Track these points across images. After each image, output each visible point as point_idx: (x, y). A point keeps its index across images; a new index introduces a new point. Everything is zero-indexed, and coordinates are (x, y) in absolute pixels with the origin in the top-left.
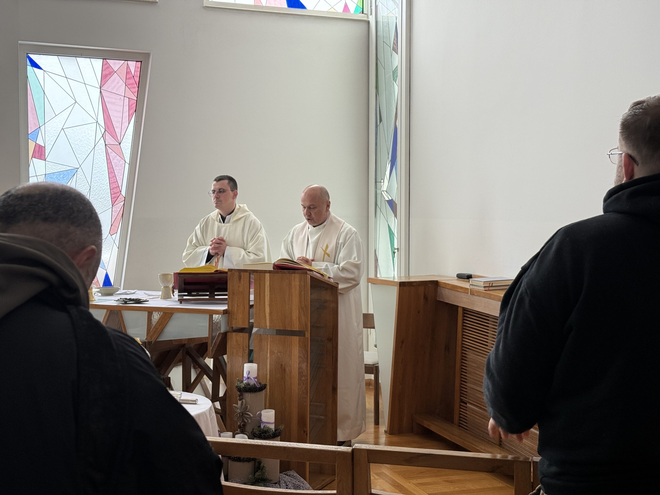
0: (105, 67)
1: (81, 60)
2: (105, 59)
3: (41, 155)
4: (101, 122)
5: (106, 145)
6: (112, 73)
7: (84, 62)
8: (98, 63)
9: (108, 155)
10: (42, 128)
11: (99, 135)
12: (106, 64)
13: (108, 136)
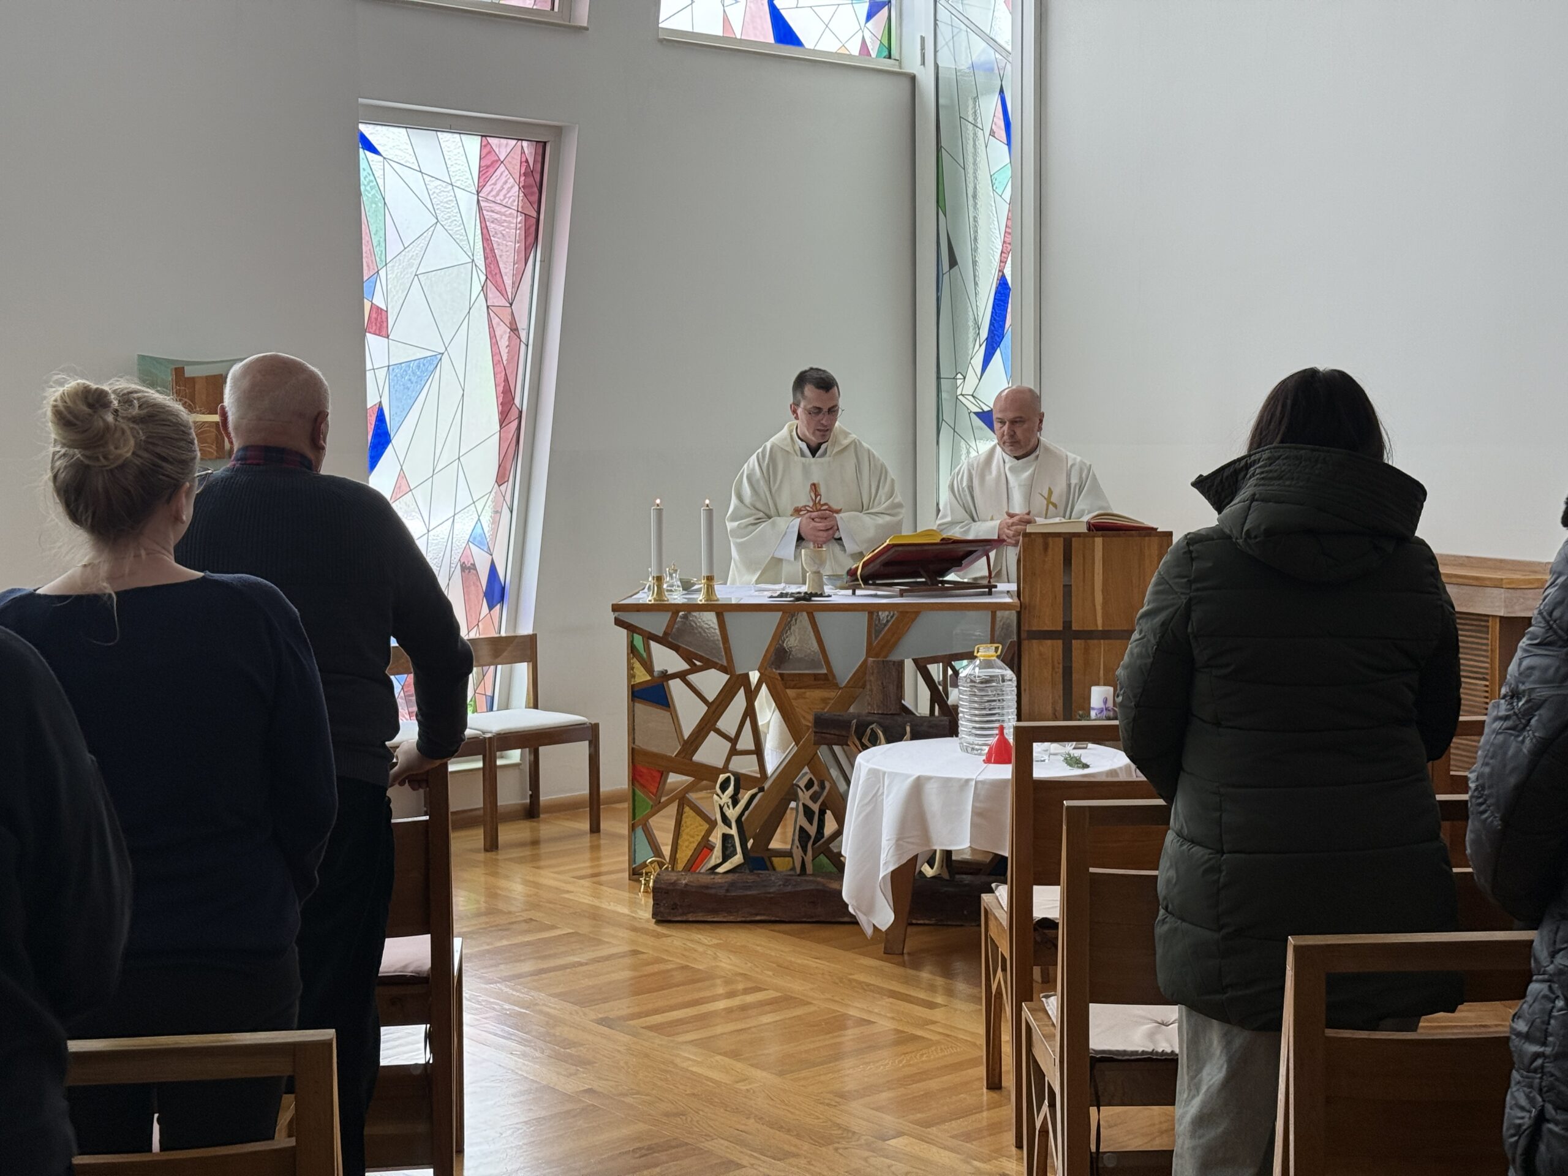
0: (486, 152)
1: (444, 137)
2: (485, 136)
3: (380, 329)
4: (480, 262)
5: (488, 307)
6: (498, 162)
7: (450, 140)
8: (473, 143)
9: (491, 329)
10: (382, 273)
11: (477, 288)
12: (485, 146)
13: (492, 292)
